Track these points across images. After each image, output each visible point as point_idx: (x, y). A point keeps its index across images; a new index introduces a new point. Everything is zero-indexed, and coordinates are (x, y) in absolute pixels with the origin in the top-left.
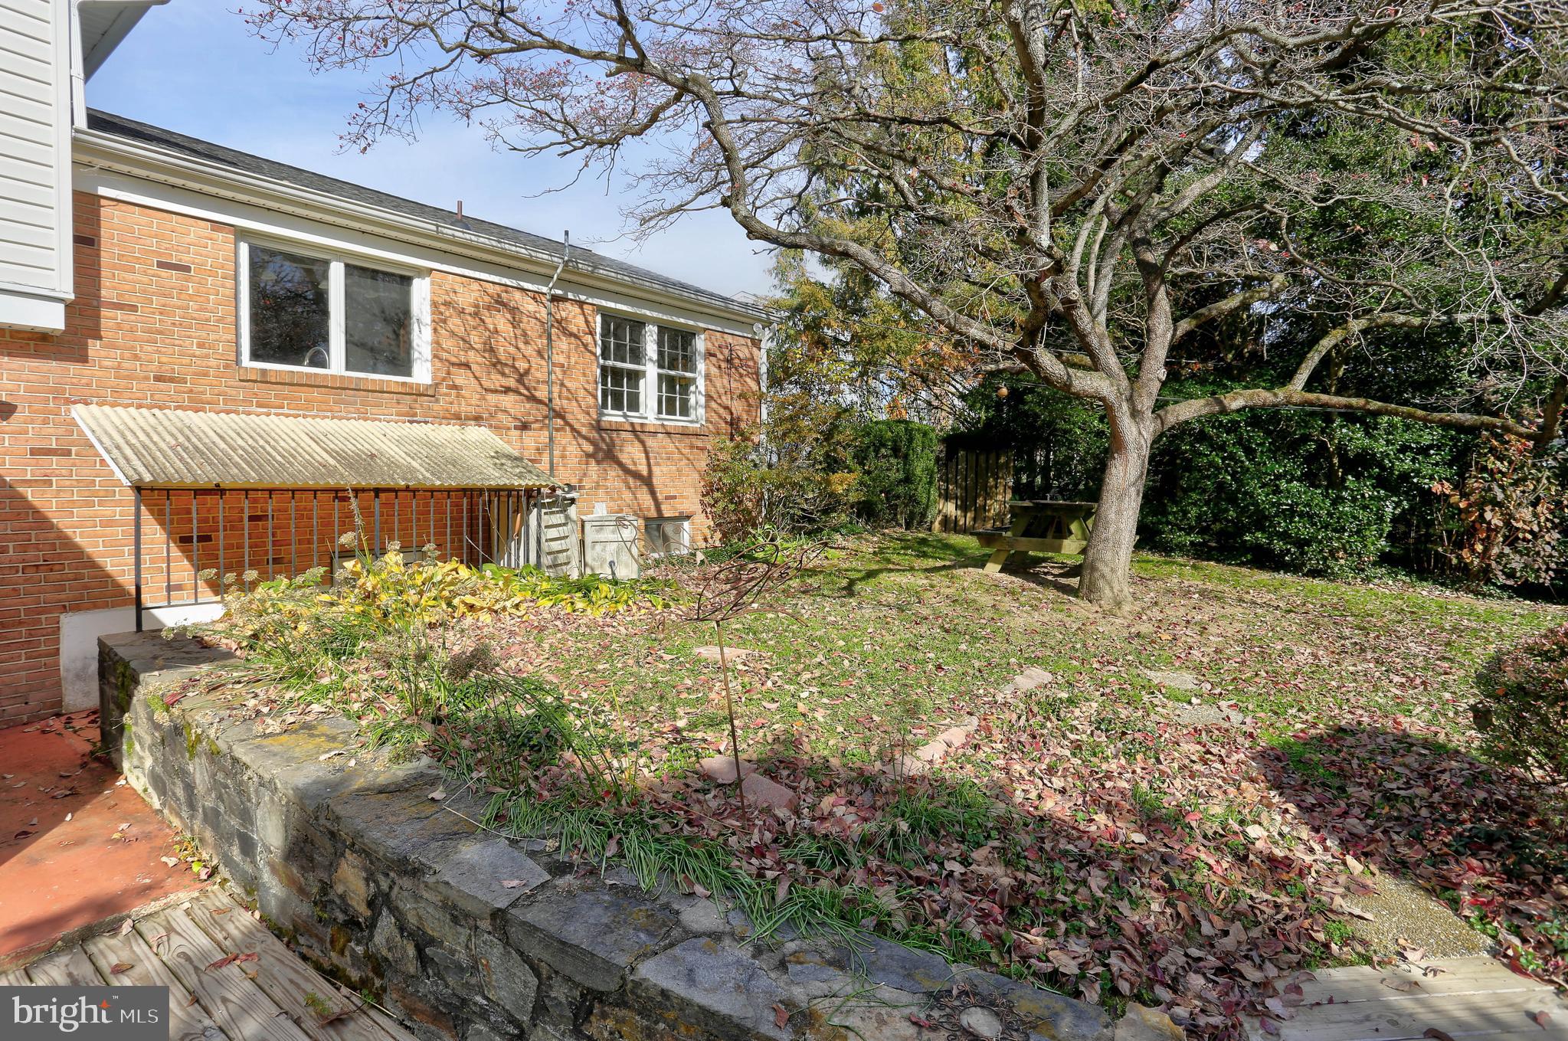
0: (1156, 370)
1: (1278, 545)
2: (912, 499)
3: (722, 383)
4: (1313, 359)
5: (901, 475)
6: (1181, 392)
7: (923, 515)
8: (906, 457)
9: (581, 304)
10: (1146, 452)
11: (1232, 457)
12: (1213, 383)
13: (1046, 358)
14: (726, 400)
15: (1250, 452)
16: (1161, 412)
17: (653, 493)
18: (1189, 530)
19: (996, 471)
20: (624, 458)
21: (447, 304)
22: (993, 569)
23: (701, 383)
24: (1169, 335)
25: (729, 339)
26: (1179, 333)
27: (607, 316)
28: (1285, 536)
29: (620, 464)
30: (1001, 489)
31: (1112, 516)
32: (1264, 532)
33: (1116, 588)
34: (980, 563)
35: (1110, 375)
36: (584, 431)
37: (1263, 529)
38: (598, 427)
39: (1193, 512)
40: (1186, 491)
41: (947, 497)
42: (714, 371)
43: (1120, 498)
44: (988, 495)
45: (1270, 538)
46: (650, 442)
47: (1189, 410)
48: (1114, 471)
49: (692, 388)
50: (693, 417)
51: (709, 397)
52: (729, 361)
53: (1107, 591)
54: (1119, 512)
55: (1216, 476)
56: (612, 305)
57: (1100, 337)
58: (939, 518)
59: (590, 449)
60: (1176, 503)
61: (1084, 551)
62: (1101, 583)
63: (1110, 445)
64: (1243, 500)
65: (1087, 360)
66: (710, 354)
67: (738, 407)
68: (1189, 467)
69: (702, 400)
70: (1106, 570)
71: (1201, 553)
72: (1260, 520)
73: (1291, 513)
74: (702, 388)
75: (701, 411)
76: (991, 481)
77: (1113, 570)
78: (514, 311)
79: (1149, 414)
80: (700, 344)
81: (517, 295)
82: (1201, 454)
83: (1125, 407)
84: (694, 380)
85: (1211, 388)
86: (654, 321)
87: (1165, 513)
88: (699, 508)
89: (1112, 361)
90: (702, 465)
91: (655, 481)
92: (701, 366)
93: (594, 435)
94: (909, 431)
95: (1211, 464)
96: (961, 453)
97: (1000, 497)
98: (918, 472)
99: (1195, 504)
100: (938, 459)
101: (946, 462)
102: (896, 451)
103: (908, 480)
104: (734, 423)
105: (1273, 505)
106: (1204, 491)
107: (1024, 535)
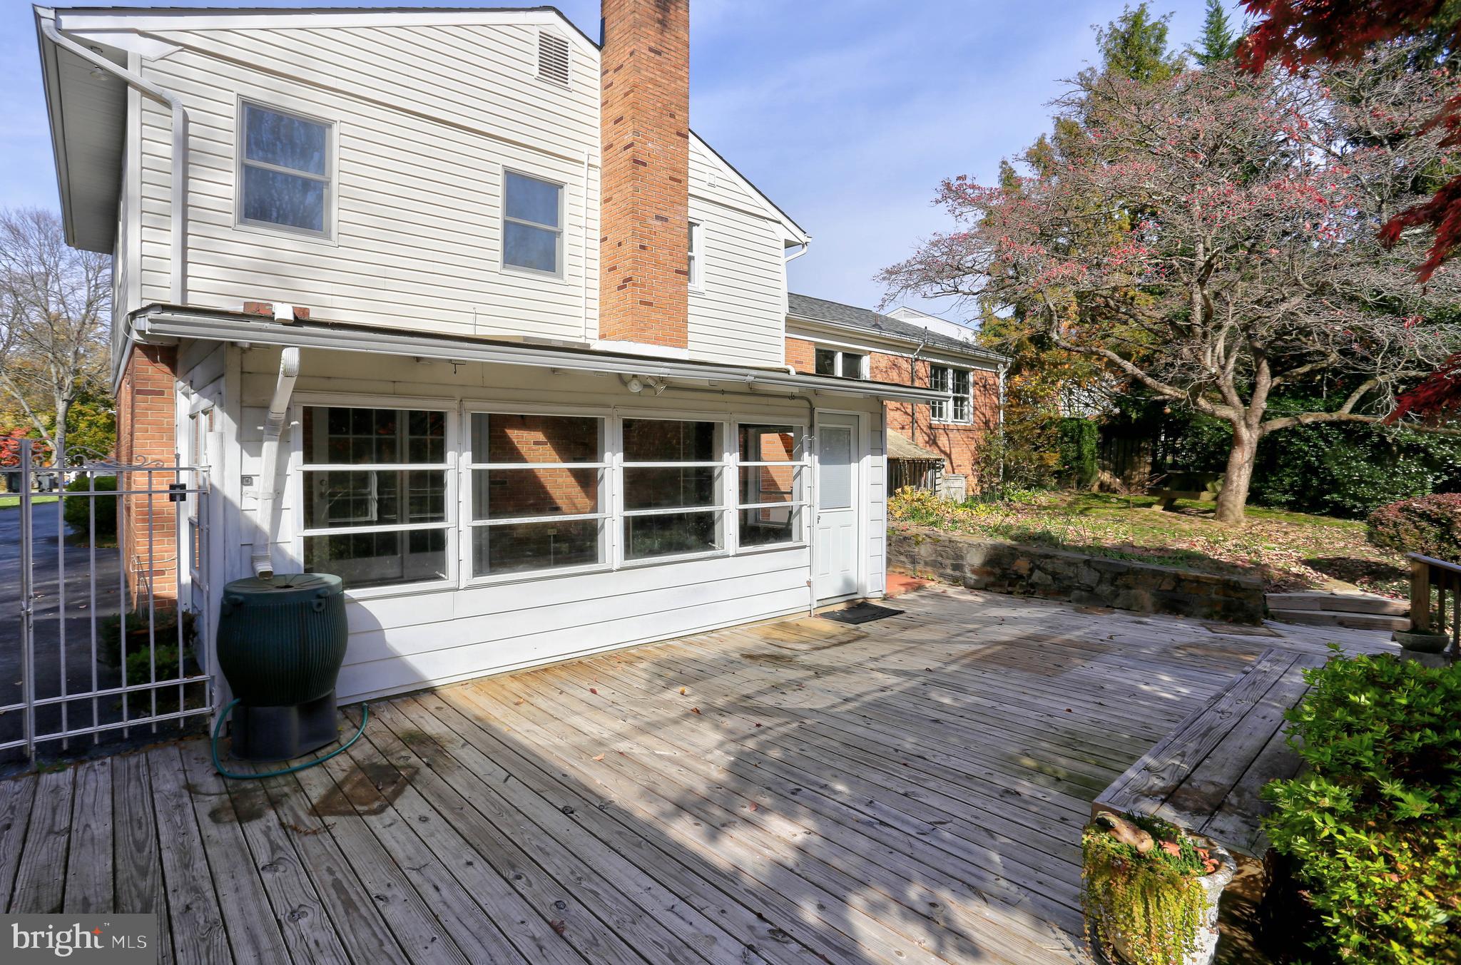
0: (1261, 402)
1: (1349, 502)
2: (1081, 470)
3: (981, 399)
4: (1356, 397)
5: (1075, 454)
6: (1279, 404)
7: (1088, 481)
8: (1078, 442)
9: (924, 361)
10: (1255, 445)
11: (1315, 446)
12: (1302, 398)
13: (1202, 402)
14: (983, 409)
15: (1329, 443)
16: (1263, 424)
17: (951, 463)
18: (1285, 492)
19: (1139, 451)
20: (940, 443)
21: (877, 368)
22: (1158, 508)
23: (971, 400)
24: (1269, 385)
25: (985, 374)
26: (1274, 384)
27: (933, 366)
28: (1355, 497)
29: (938, 447)
30: (1142, 464)
31: (1235, 478)
32: (1339, 493)
33: (1237, 515)
34: (1149, 505)
35: (1234, 407)
36: (925, 429)
37: (1339, 492)
38: (930, 427)
39: (1287, 481)
40: (1282, 467)
41: (1104, 469)
42: (978, 393)
43: (1240, 469)
44: (1134, 469)
45: (1344, 497)
46: (951, 435)
47: (1278, 423)
48: (1235, 455)
49: (966, 403)
50: (966, 420)
51: (975, 408)
52: (984, 386)
53: (1232, 517)
54: (1239, 476)
55: (1304, 458)
56: (936, 361)
57: (1229, 387)
58: (1098, 483)
59: (927, 439)
60: (1275, 475)
61: (1216, 499)
62: (1227, 512)
63: (1233, 440)
64: (1323, 473)
65: (1220, 396)
66: (976, 383)
67: (988, 413)
68: (1284, 451)
69: (972, 410)
70: (1231, 506)
71: (1293, 507)
72: (1335, 485)
73: (1360, 481)
74: (972, 403)
75: (971, 416)
76: (1136, 459)
77: (1235, 506)
78: (899, 368)
79: (1257, 426)
80: (971, 378)
81: (900, 359)
82: (1292, 444)
83: (1243, 423)
84: (968, 399)
85: (1301, 401)
86: (951, 367)
87: (1267, 481)
88: (970, 472)
89: (1236, 399)
90: (972, 448)
91: (953, 457)
92: (971, 390)
93: (928, 431)
94: (1080, 426)
95: (1301, 450)
96: (1114, 439)
97: (1142, 470)
98: (1085, 452)
99: (1288, 476)
100: (1098, 444)
101: (1103, 446)
102: (1072, 439)
103: (1079, 457)
104: (987, 423)
105: (1345, 476)
106: (1295, 467)
107: (1177, 489)
